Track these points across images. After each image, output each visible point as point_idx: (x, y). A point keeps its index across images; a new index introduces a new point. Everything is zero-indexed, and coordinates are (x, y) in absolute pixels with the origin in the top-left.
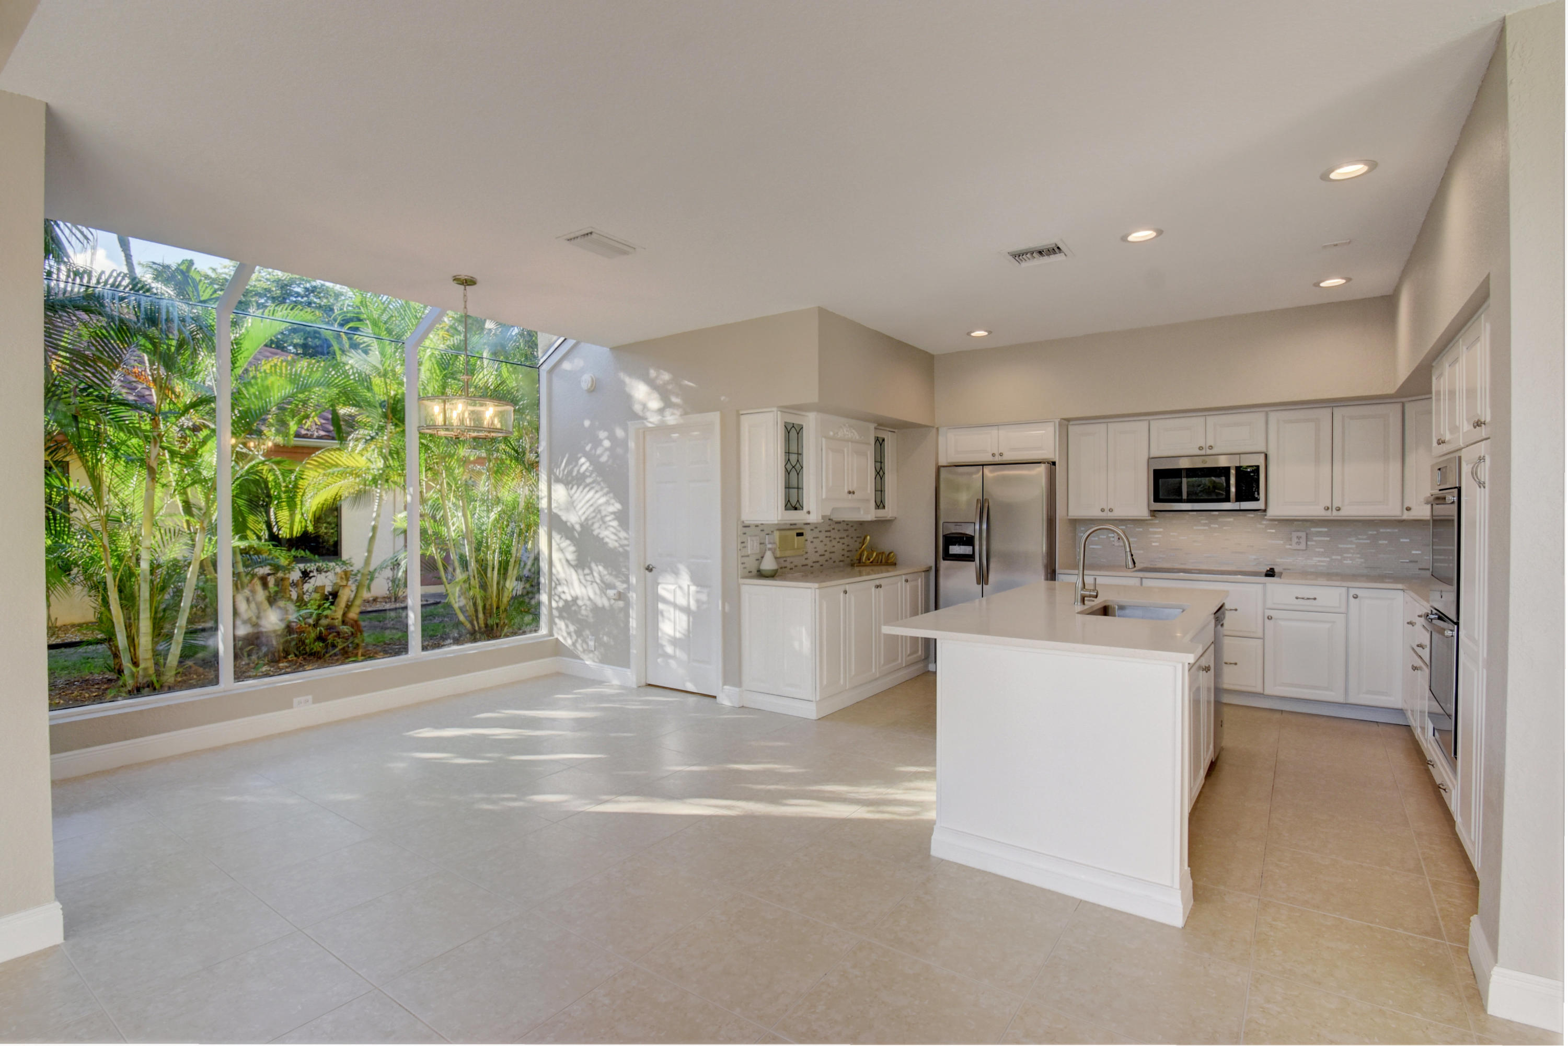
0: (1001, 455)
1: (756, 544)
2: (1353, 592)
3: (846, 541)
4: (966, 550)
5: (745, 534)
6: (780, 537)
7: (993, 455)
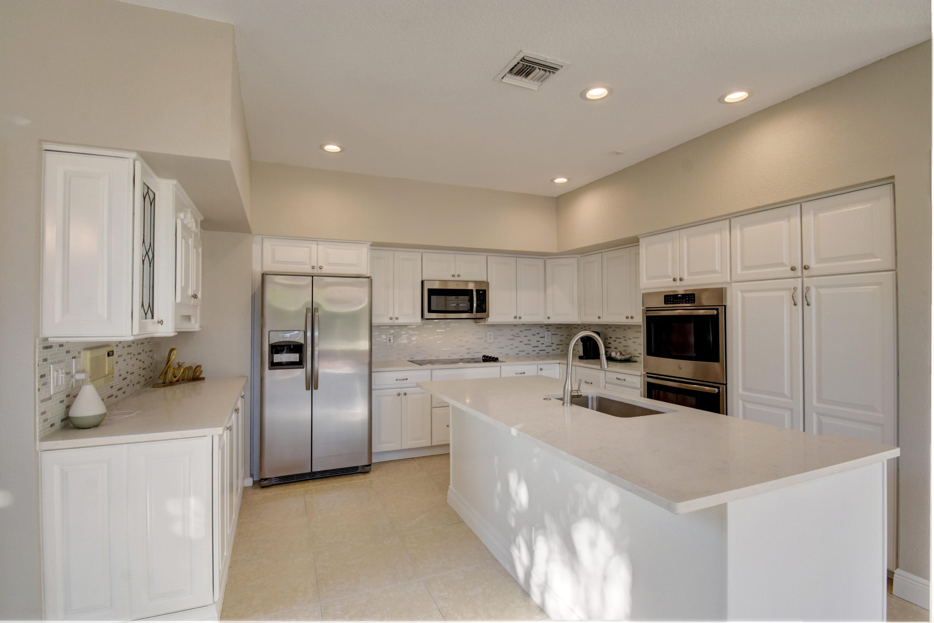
0: (321, 268)
1: (62, 376)
2: (540, 367)
3: (142, 357)
4: (295, 357)
5: (45, 360)
6: (92, 360)
7: (313, 268)
